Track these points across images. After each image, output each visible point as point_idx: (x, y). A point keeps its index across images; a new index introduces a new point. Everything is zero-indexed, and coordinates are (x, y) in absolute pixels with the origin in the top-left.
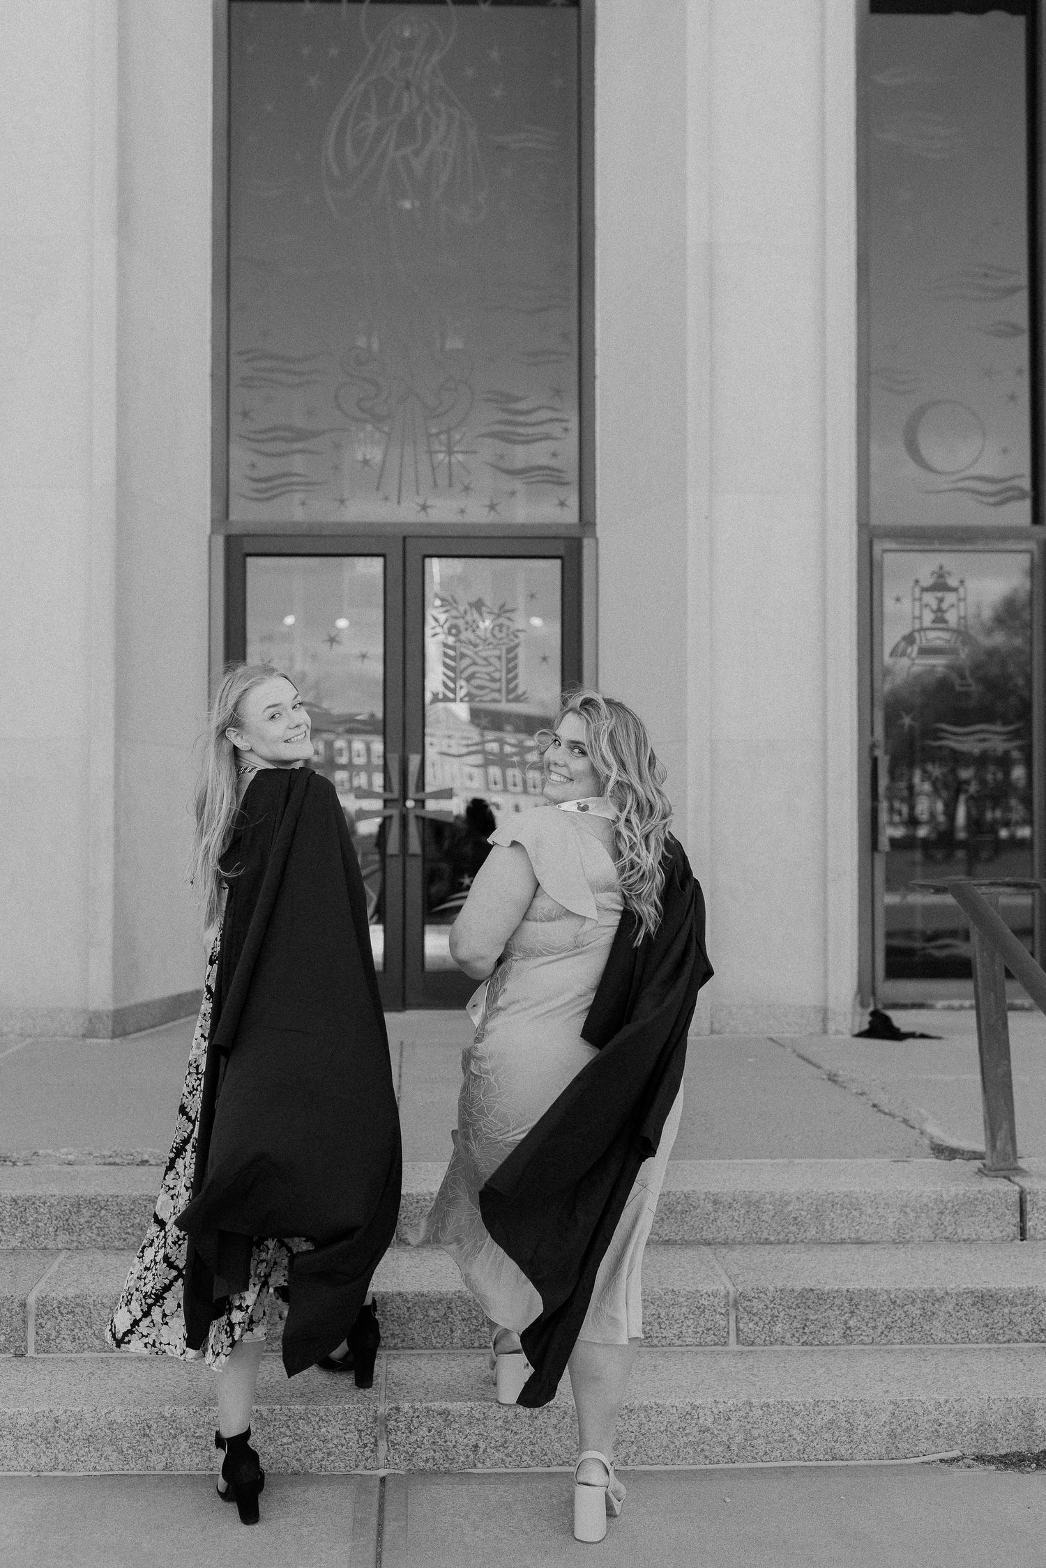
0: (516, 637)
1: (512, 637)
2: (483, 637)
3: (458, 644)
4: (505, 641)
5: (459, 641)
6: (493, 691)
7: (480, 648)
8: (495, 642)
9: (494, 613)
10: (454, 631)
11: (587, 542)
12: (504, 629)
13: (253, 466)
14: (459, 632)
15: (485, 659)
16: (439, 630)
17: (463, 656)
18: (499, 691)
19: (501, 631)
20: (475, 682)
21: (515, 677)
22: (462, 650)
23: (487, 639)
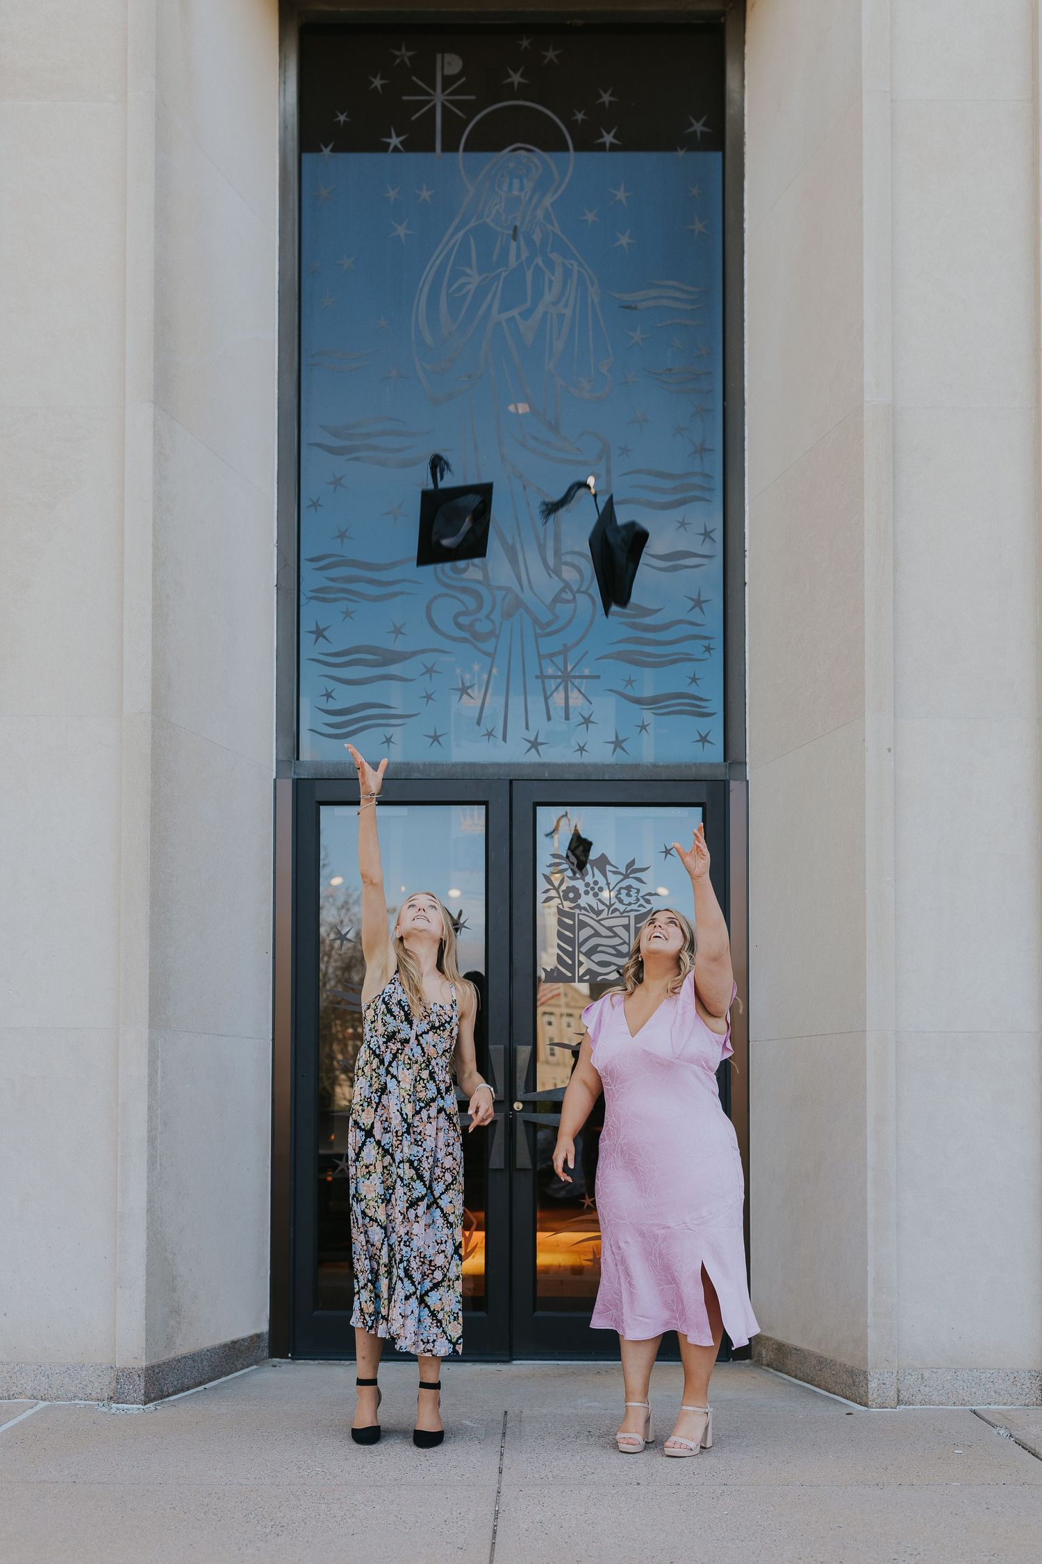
0: (648, 902)
1: (642, 902)
2: (607, 902)
3: (577, 911)
4: (634, 907)
5: (579, 907)
7: (604, 915)
8: (622, 908)
9: (620, 873)
10: (571, 895)
11: (734, 785)
12: (633, 892)
13: (329, 695)
14: (578, 896)
15: (610, 929)
16: (553, 893)
17: (583, 925)
19: (628, 895)
20: (597, 957)
22: (581, 917)
23: (612, 905)
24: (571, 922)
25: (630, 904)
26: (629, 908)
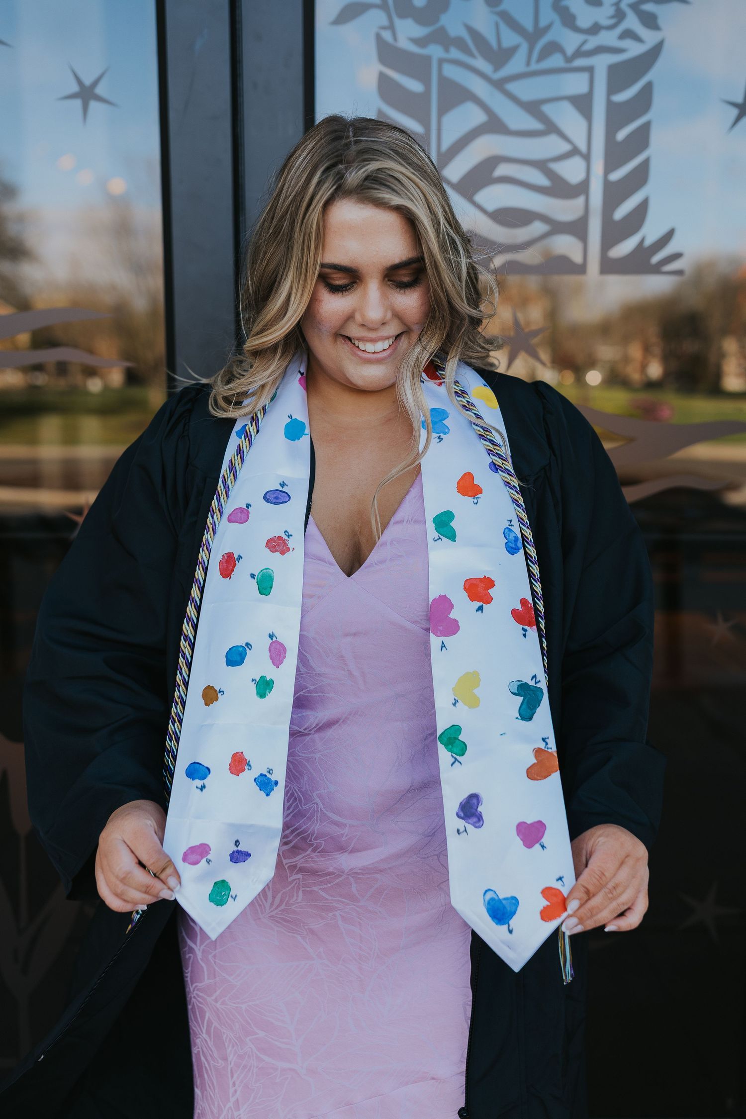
1: (632, 22)
2: (529, 26)
3: (435, 51)
4: (608, 38)
5: (441, 37)
6: (557, 227)
7: (516, 65)
8: (571, 41)
18: (578, 228)
21: (640, 176)
22: (452, 72)
23: (540, 31)
24: (415, 86)
25: (595, 29)
26: (593, 42)
